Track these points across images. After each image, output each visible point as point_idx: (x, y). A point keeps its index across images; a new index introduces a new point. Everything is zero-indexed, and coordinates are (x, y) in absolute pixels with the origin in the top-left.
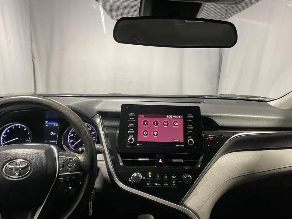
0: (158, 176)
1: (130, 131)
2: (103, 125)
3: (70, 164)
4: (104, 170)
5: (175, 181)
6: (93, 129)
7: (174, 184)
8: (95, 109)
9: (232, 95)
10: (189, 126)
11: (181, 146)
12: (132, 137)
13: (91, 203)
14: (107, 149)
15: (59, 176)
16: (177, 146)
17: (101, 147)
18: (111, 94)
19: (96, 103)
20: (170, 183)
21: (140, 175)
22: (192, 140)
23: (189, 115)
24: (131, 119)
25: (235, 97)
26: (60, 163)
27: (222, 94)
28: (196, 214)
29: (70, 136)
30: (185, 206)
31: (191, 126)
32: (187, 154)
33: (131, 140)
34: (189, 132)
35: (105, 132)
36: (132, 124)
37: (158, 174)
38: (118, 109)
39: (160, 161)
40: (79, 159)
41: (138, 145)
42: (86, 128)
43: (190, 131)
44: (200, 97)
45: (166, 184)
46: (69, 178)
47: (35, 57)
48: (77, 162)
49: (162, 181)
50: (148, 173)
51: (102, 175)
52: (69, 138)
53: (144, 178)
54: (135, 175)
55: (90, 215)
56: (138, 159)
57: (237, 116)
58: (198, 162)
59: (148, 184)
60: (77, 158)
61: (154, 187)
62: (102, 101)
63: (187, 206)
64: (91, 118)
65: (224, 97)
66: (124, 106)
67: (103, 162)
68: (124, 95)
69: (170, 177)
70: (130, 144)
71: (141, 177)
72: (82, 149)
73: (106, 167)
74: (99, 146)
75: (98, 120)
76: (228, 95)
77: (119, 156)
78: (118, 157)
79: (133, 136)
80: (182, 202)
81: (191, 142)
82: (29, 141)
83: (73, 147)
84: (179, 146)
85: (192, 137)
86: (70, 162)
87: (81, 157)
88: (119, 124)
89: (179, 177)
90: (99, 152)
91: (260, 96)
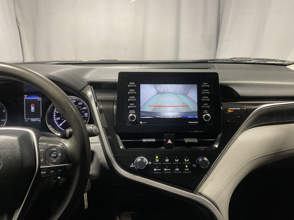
0: (167, 160)
1: (131, 105)
2: (96, 99)
3: (55, 154)
4: (100, 155)
5: (187, 165)
6: (84, 103)
7: (186, 168)
8: (85, 79)
9: (246, 58)
10: (205, 97)
11: (195, 122)
12: (133, 114)
13: (85, 195)
14: (103, 128)
15: (40, 170)
16: (189, 122)
17: (95, 127)
18: (104, 60)
19: (86, 71)
20: (182, 167)
21: (145, 160)
22: (208, 115)
23: (204, 84)
24: (131, 90)
25: (250, 61)
26: (40, 153)
27: (234, 58)
28: (213, 203)
29: (55, 112)
30: (201, 194)
31: (207, 97)
32: (202, 132)
33: (132, 118)
34: (204, 105)
35: (99, 108)
36: (133, 97)
37: (167, 158)
38: (115, 78)
39: (170, 142)
40: (66, 147)
41: (141, 123)
42: (72, 104)
43: (206, 104)
44: (208, 62)
45: (177, 169)
46: (53, 172)
47: (20, 23)
48: (64, 151)
49: (172, 166)
50: (155, 157)
51: (98, 160)
52: (54, 115)
53: (150, 163)
54: (139, 159)
55: (86, 207)
56: (142, 139)
57: (262, 84)
58: (215, 141)
59: (155, 170)
60: (62, 145)
61: (162, 173)
62: (94, 69)
63: (202, 194)
64: (80, 91)
65: (237, 61)
66: (122, 75)
67: (98, 145)
68: (120, 61)
69: (182, 160)
70: (131, 123)
71: (146, 162)
72: (70, 131)
73: (102, 151)
74: (92, 126)
75: (89, 93)
76: (242, 58)
77: (118, 137)
78: (116, 138)
79: (134, 112)
80: (197, 190)
81: (207, 117)
82: (4, 120)
83: (60, 126)
84: (192, 122)
85: (208, 111)
86: (54, 151)
87: (67, 144)
88: (116, 97)
89: (193, 160)
90: (93, 134)
91: (278, 59)
